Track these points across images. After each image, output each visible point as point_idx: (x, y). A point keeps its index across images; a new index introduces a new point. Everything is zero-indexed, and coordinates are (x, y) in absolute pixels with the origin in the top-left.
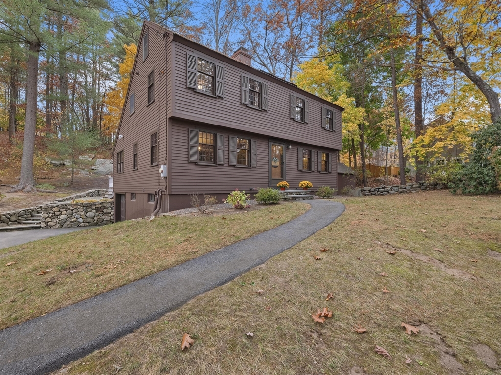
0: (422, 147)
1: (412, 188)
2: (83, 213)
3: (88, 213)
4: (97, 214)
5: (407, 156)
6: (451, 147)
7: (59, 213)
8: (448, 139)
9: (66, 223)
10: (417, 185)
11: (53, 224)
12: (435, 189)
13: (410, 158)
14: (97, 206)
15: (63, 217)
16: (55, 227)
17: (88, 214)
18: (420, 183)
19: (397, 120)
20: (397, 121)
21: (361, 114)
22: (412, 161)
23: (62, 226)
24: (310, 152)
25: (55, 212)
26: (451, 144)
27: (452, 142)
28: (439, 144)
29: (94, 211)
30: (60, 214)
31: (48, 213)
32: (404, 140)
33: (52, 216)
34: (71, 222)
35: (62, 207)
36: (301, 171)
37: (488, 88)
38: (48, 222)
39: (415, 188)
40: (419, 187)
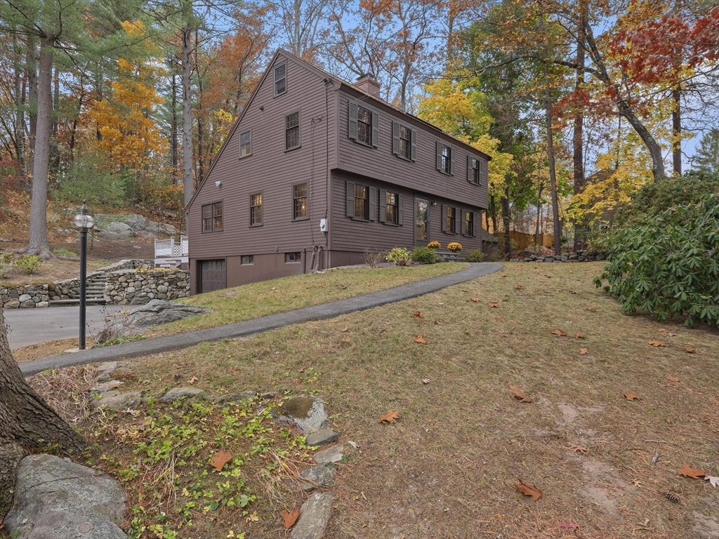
0: (580, 207)
1: (568, 259)
2: (154, 286)
3: (159, 286)
4: (170, 287)
5: (563, 219)
6: (611, 208)
7: (126, 284)
8: (609, 199)
9: (134, 299)
10: (575, 256)
11: (119, 298)
12: (594, 259)
13: (566, 222)
14: (170, 276)
15: (131, 289)
16: (121, 302)
17: (159, 288)
18: (578, 253)
19: (552, 171)
20: (552, 173)
21: (508, 161)
22: (569, 225)
23: (129, 301)
24: (454, 211)
25: (121, 283)
26: (611, 205)
27: (612, 203)
28: (599, 205)
29: (167, 284)
30: (128, 286)
31: (114, 283)
32: (559, 197)
33: (119, 288)
34: (140, 297)
35: (129, 277)
36: (444, 232)
37: (651, 140)
38: (114, 296)
39: (572, 259)
40: (576, 258)
